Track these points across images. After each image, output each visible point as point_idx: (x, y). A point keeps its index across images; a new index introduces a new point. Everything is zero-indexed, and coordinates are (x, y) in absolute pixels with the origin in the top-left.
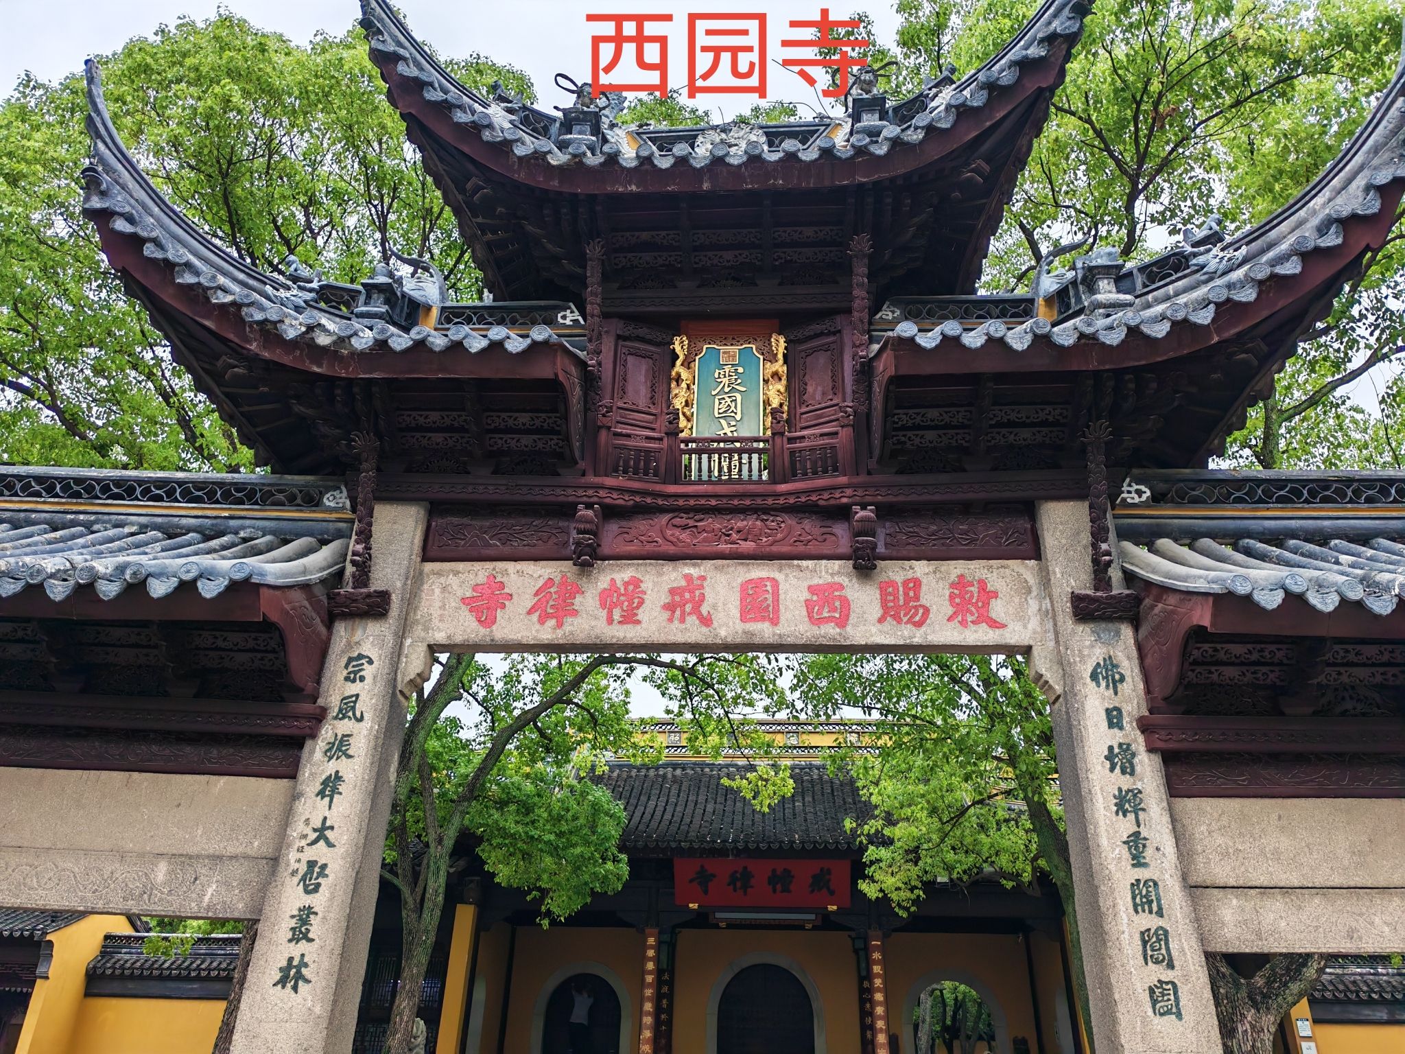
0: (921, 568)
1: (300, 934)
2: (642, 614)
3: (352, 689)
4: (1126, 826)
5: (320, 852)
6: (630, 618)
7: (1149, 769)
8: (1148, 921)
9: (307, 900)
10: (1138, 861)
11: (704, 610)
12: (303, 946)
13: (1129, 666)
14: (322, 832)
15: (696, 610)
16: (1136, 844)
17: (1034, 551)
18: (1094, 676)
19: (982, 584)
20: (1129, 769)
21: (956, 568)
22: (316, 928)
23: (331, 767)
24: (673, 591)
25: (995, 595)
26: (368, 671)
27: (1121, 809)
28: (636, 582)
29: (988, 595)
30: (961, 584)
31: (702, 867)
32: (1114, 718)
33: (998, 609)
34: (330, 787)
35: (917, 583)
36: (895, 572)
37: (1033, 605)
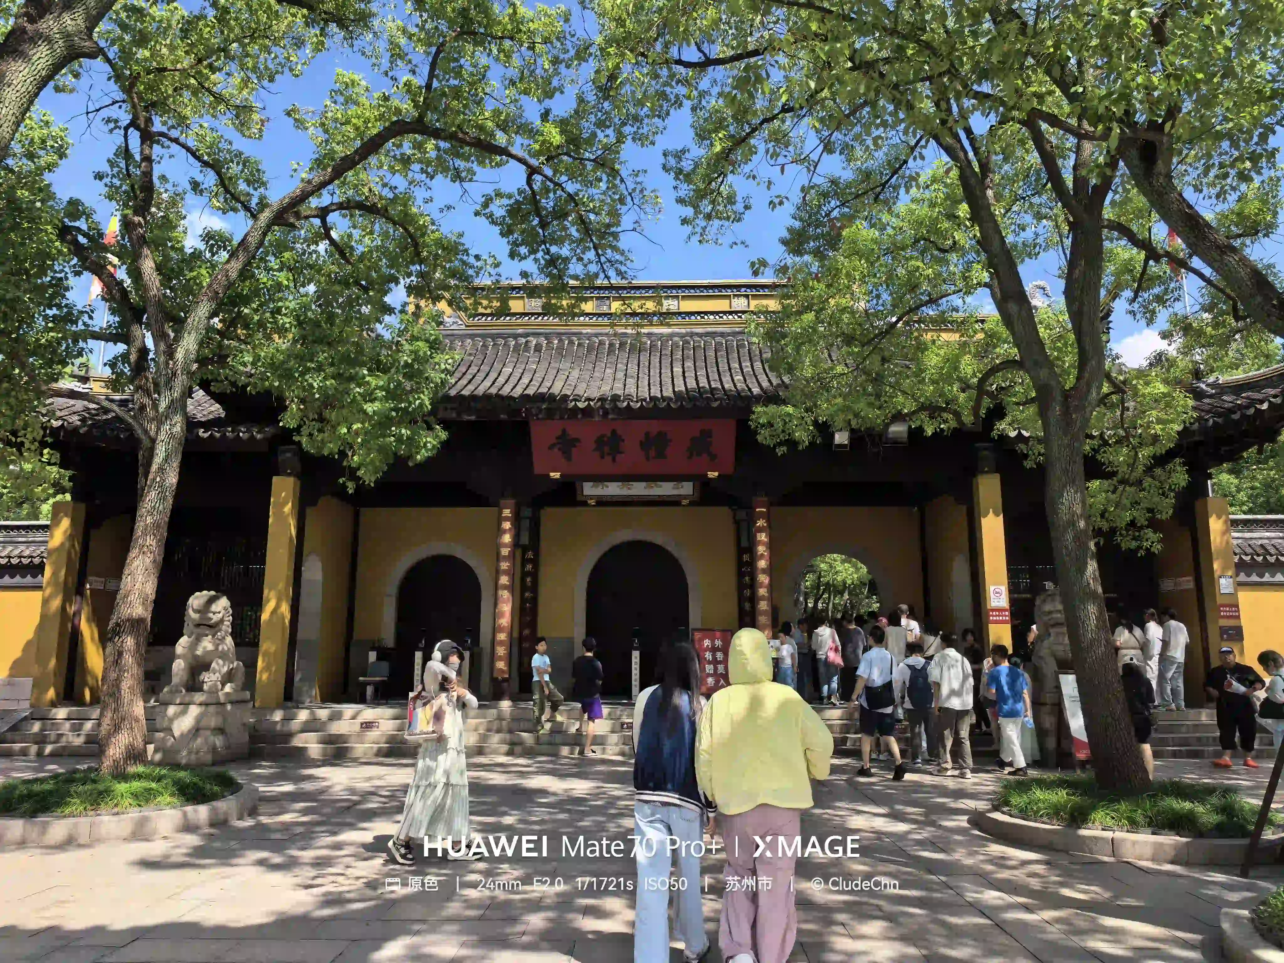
31: (564, 431)
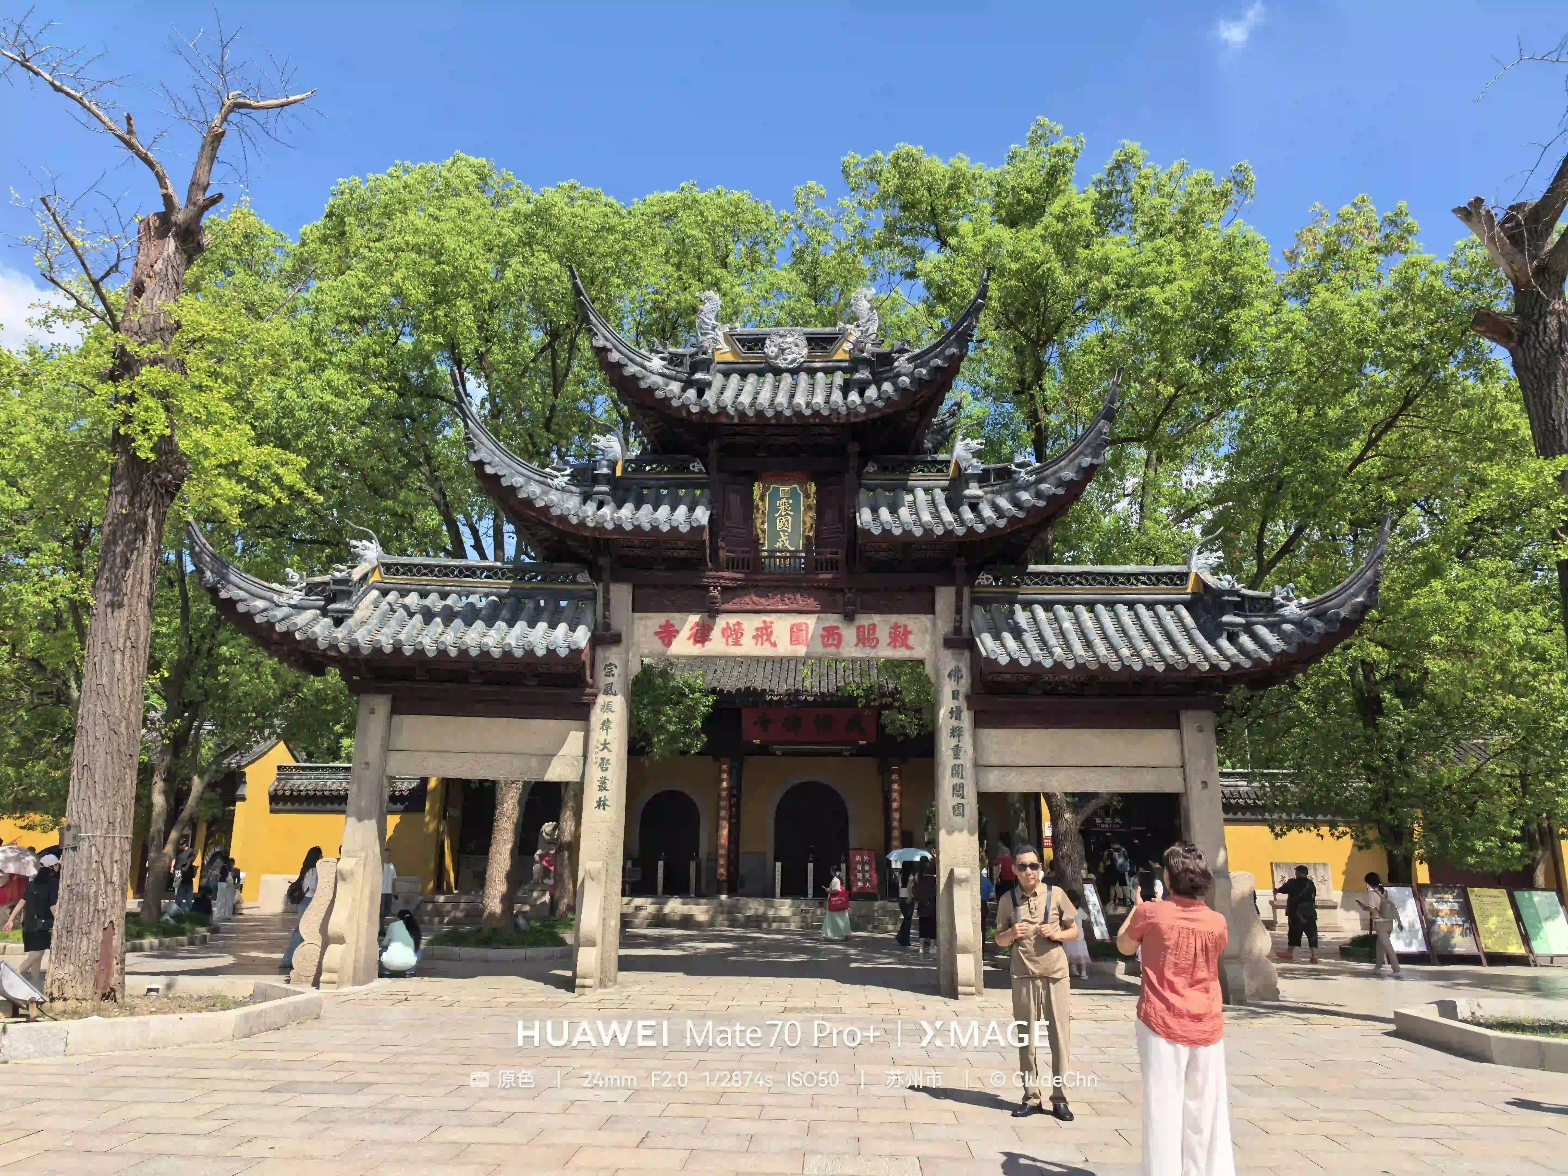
0: (877, 619)
1: (602, 787)
2: (743, 641)
3: (610, 680)
4: (953, 742)
5: (605, 754)
6: (737, 643)
7: (967, 717)
8: (956, 780)
9: (604, 774)
10: (956, 756)
11: (773, 639)
12: (604, 793)
13: (965, 672)
14: (605, 745)
15: (768, 639)
16: (957, 750)
17: (930, 609)
18: (949, 675)
19: (905, 626)
20: (958, 718)
21: (894, 618)
22: (609, 785)
23: (605, 716)
24: (757, 629)
25: (910, 632)
26: (616, 671)
27: (953, 735)
28: (739, 624)
29: (907, 633)
30: (896, 627)
31: (763, 715)
32: (955, 695)
33: (912, 640)
34: (605, 725)
35: (874, 625)
36: (864, 620)
37: (928, 638)
